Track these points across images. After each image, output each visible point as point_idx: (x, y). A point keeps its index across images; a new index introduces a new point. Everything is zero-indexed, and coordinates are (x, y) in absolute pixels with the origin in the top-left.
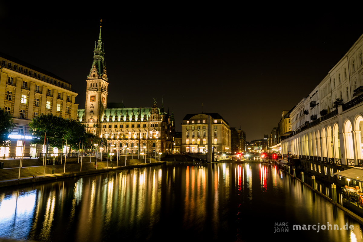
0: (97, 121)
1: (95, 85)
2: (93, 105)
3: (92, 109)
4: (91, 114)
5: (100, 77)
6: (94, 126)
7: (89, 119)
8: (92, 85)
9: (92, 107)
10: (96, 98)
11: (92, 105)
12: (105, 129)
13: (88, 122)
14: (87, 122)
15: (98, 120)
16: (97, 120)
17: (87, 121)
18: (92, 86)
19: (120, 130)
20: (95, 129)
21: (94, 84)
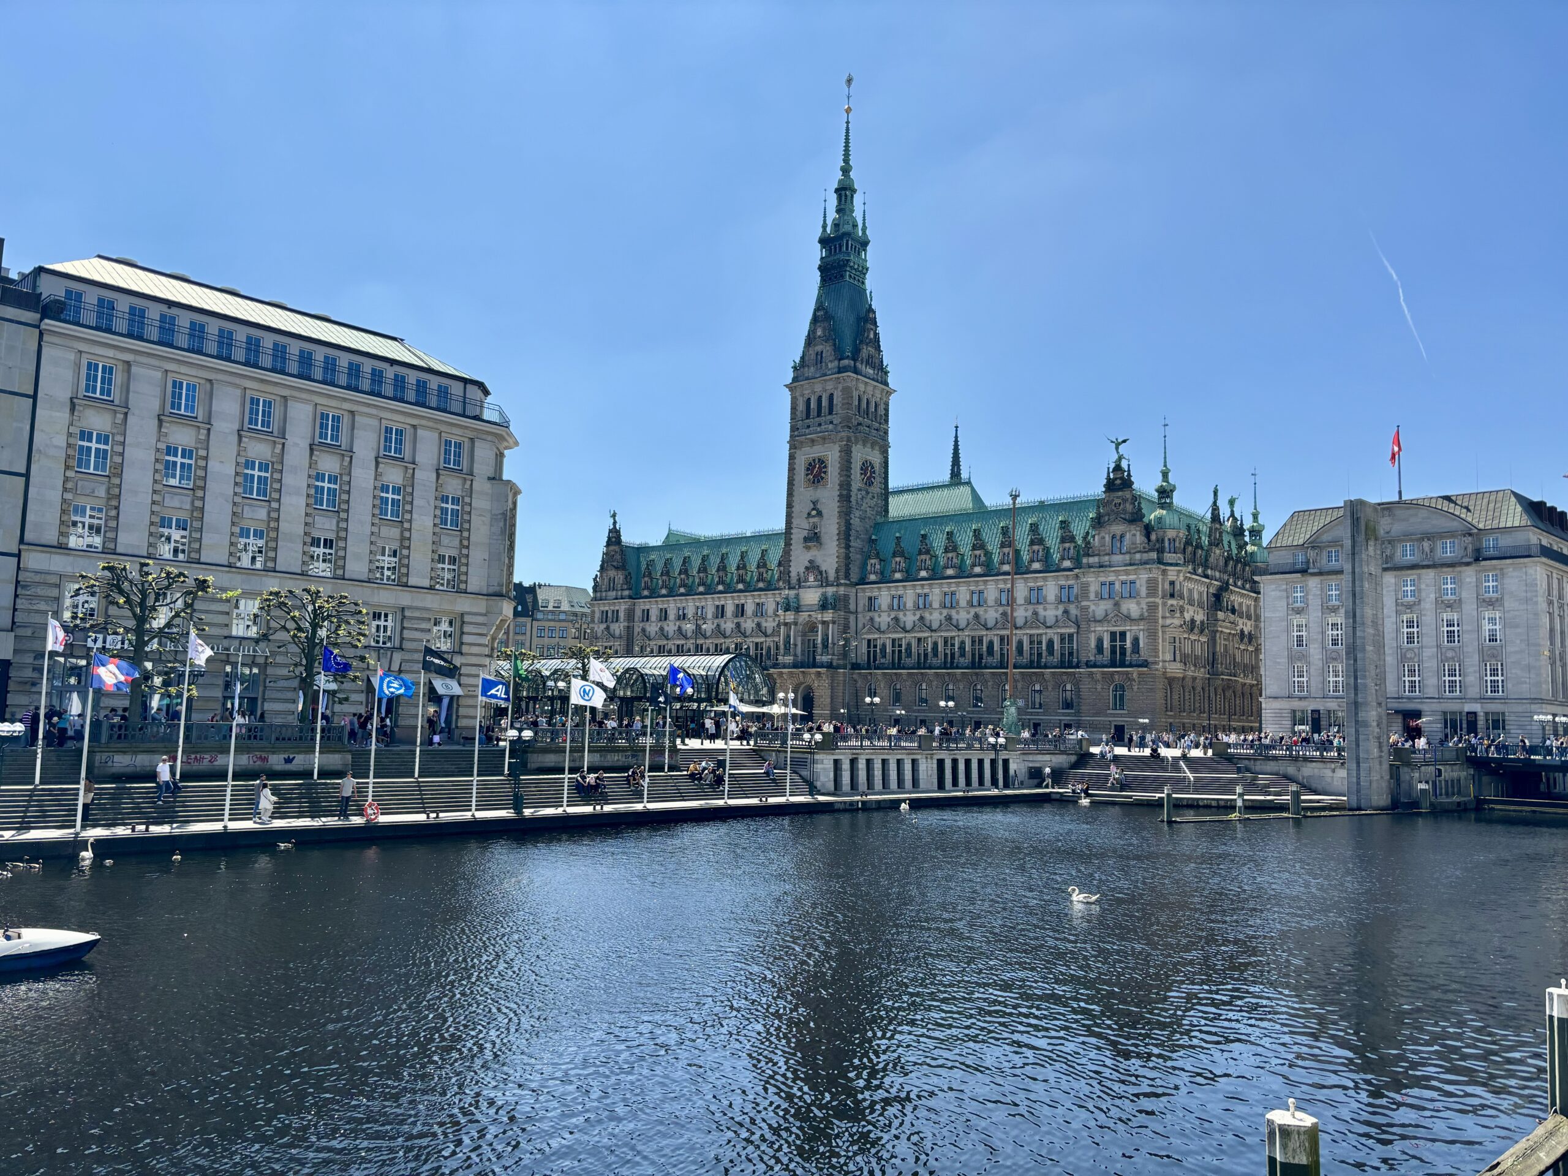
0: (837, 578)
1: (825, 403)
2: (818, 506)
3: (816, 520)
4: (808, 548)
5: (845, 362)
6: (824, 606)
7: (802, 570)
8: (813, 405)
9: (814, 513)
10: (829, 469)
11: (812, 506)
12: (872, 619)
13: (800, 587)
14: (794, 588)
15: (842, 574)
16: (837, 571)
17: (794, 581)
18: (813, 413)
19: (942, 618)
20: (828, 616)
21: (820, 399)
